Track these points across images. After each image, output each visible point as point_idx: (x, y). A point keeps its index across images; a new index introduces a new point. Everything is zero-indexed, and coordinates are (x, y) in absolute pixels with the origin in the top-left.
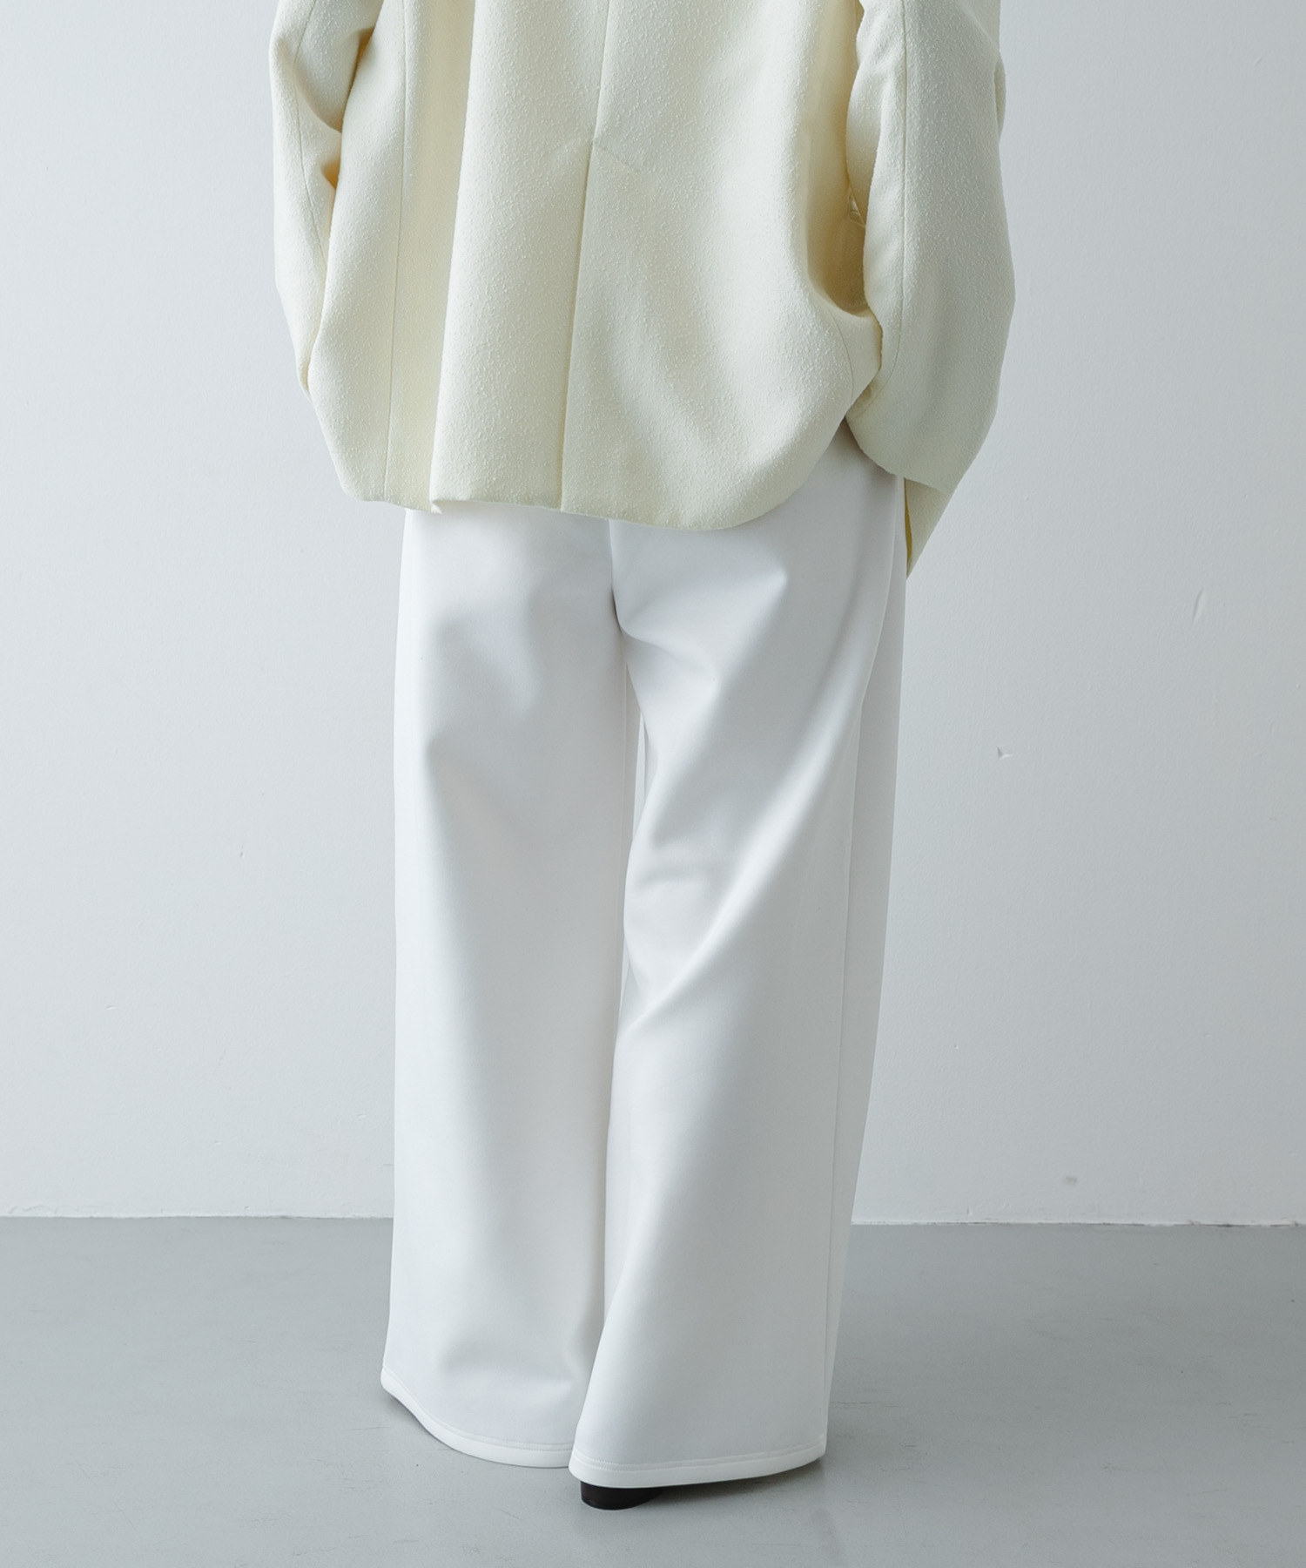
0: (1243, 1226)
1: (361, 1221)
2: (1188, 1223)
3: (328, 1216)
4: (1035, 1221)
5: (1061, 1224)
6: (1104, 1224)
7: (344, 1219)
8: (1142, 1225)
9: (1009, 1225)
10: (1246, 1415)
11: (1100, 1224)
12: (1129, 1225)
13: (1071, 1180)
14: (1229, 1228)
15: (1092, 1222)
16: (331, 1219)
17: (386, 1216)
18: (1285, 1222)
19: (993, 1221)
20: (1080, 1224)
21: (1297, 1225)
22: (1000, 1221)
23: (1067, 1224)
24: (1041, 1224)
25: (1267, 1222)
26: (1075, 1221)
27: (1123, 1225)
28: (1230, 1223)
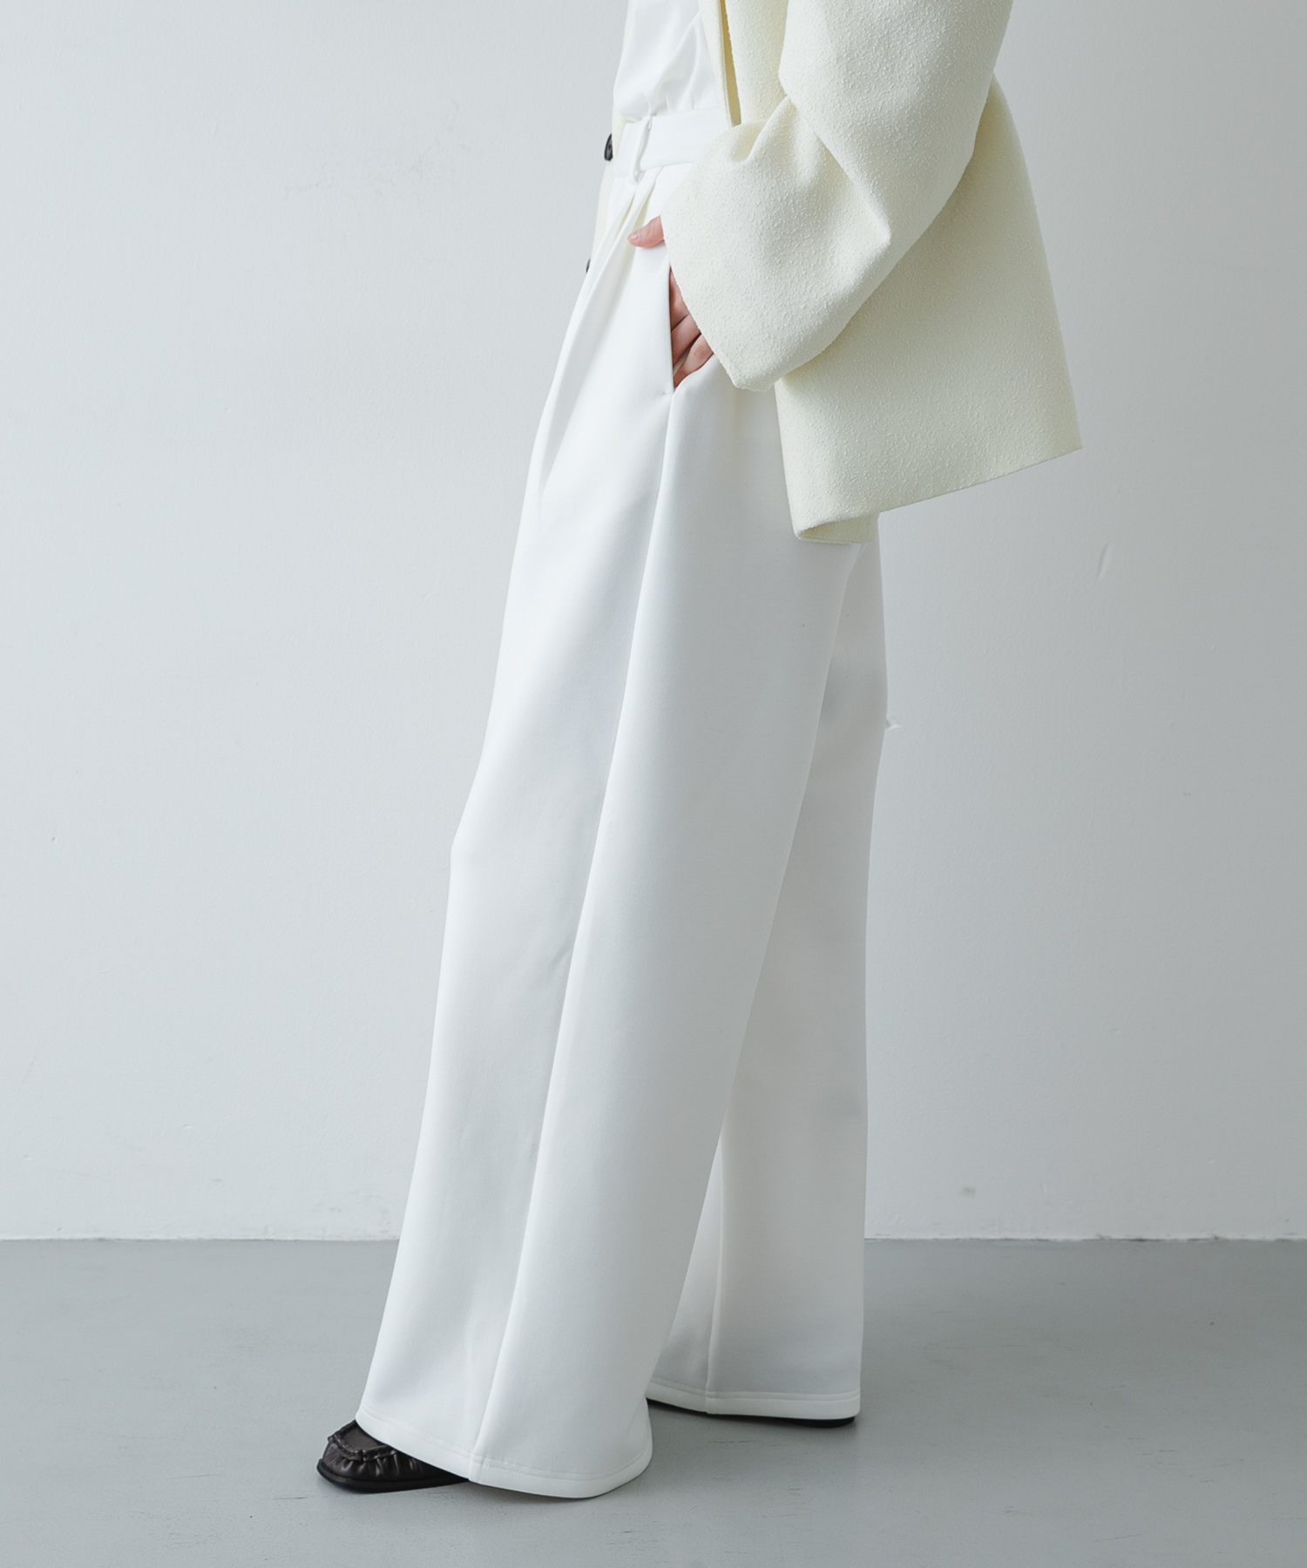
0: (1157, 1241)
1: (187, 1243)
2: (1098, 1238)
3: (151, 1237)
4: (930, 1236)
5: (958, 1240)
6: (1007, 1240)
7: (168, 1241)
8: (1047, 1240)
9: (901, 1241)
10: (1161, 1451)
11: (1001, 1240)
12: (1032, 1240)
13: (969, 1191)
14: (1144, 1244)
15: (992, 1237)
16: (154, 1241)
17: (214, 1237)
18: (1204, 1236)
19: (884, 1237)
20: (979, 1240)
21: (1216, 1238)
22: (890, 1237)
23: (964, 1240)
24: (936, 1240)
25: (1184, 1236)
26: (975, 1237)
27: (1026, 1240)
28: (1144, 1237)
